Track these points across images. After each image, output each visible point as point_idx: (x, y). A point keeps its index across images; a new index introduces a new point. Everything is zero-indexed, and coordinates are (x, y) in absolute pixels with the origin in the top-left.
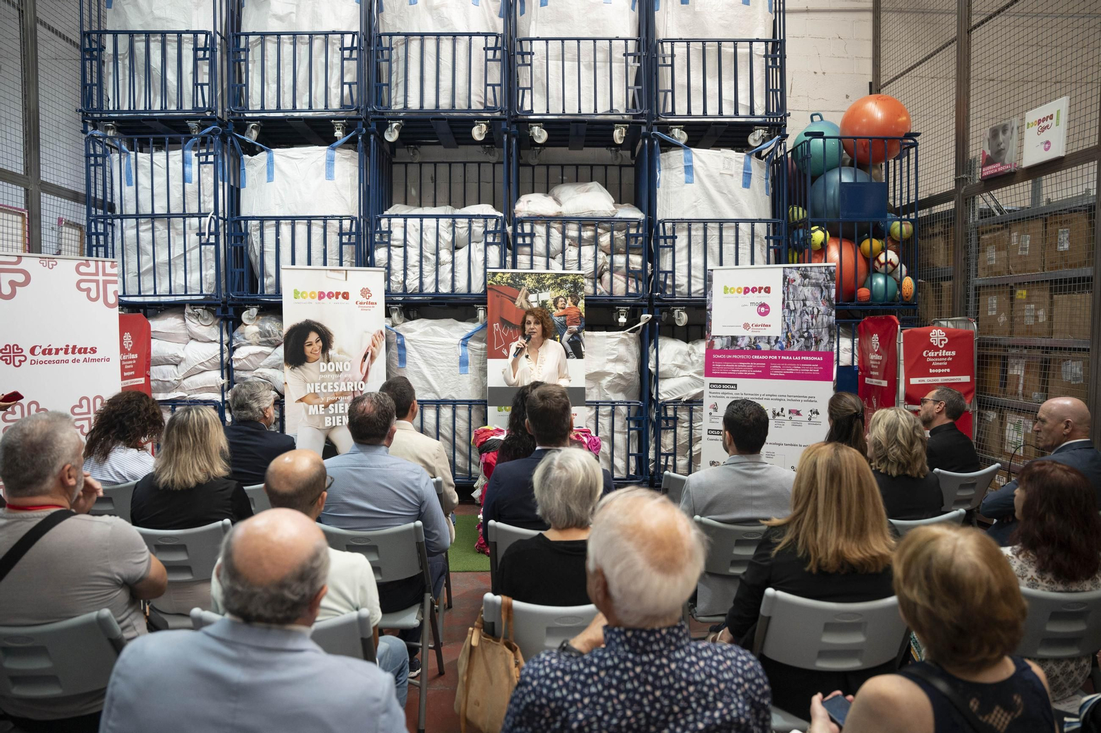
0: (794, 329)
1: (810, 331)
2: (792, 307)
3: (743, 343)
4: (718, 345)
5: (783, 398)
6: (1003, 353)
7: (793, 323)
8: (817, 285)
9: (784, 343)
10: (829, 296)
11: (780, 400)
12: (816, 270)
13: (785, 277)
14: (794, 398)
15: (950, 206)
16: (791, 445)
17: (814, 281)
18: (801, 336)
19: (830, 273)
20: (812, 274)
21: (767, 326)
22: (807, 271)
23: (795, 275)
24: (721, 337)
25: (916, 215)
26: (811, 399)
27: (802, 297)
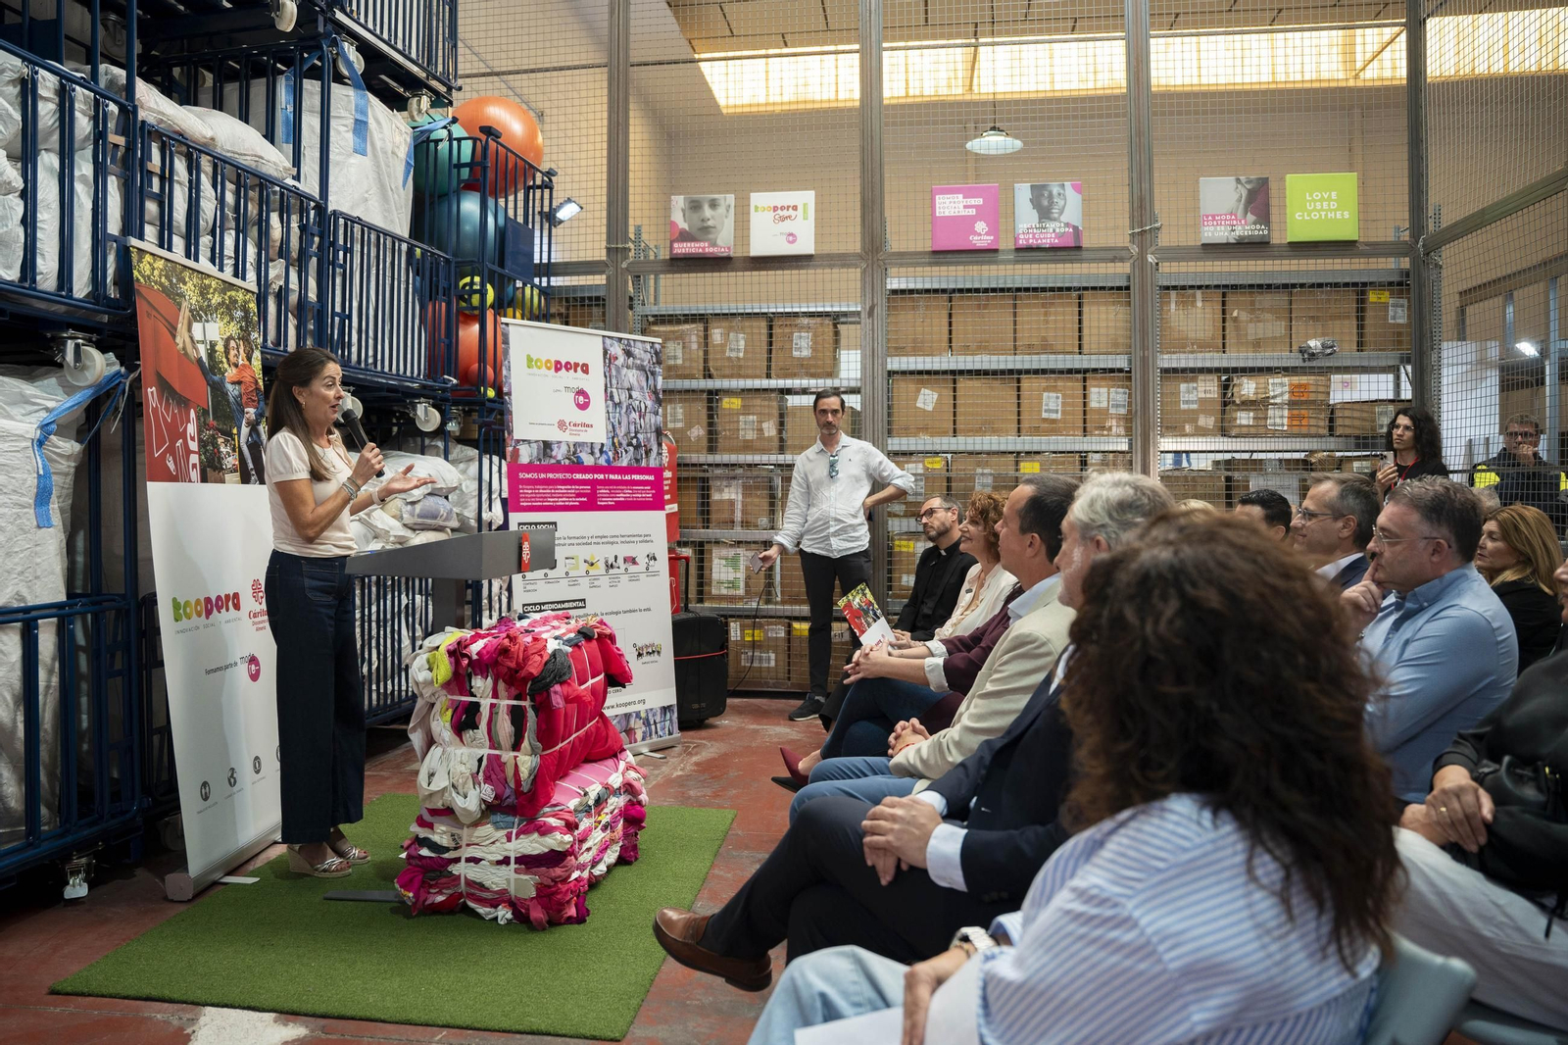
0: (622, 432)
1: (639, 436)
2: (617, 400)
3: (559, 453)
4: (526, 455)
5: (615, 539)
6: (702, 475)
7: (620, 423)
8: (641, 368)
9: (610, 454)
10: (655, 386)
11: (612, 543)
12: (639, 345)
13: (605, 352)
14: (628, 539)
15: (600, 280)
16: (630, 611)
17: (638, 362)
18: (630, 444)
19: (656, 353)
20: (636, 352)
21: (588, 426)
22: (630, 346)
23: (616, 350)
24: (529, 442)
25: (549, 282)
26: (646, 539)
27: (627, 385)
